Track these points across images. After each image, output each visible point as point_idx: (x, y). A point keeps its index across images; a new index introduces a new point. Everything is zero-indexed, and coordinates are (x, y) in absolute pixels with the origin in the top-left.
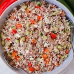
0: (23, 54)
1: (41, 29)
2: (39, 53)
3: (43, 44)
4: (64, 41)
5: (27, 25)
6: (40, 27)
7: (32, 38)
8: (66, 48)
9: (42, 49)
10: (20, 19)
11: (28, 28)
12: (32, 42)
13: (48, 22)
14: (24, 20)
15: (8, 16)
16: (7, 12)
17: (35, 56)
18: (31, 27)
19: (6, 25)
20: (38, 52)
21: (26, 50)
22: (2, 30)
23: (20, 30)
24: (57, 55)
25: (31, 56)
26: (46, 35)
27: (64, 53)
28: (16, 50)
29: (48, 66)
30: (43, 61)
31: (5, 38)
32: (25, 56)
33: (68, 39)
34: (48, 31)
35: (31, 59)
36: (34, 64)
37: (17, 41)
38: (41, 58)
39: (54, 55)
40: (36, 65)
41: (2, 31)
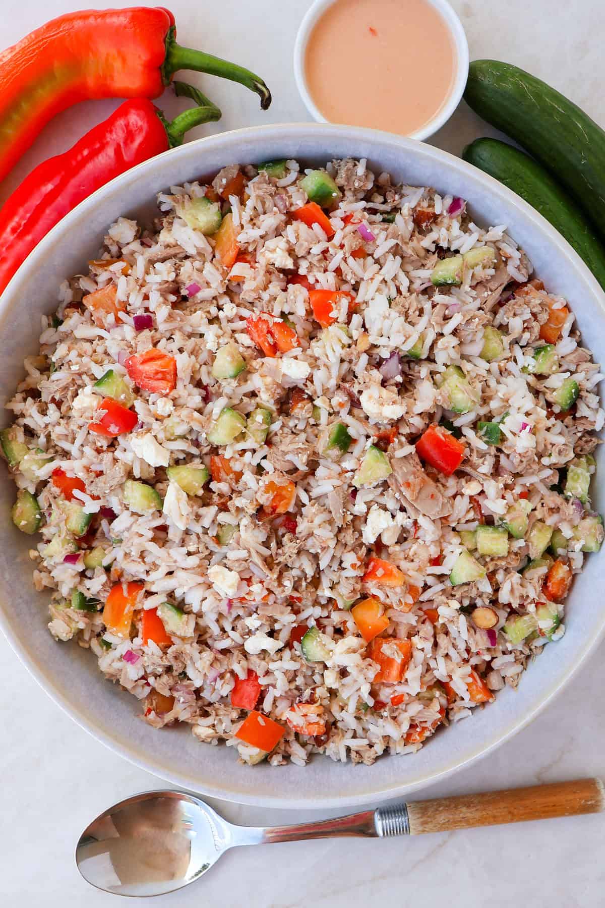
0: (193, 600)
1: (340, 398)
2: (325, 592)
3: (358, 522)
4: (526, 494)
5: (224, 365)
6: (328, 378)
7: (259, 470)
8: (550, 552)
9: (350, 559)
10: (161, 313)
11: (229, 386)
12: (265, 499)
13: (396, 341)
14: (198, 319)
15: (66, 294)
16: (58, 260)
17: (287, 620)
18: (256, 382)
19: (46, 368)
20: (316, 582)
21: (215, 571)
22: (18, 406)
23: (163, 406)
24: (468, 610)
25: (252, 622)
26: (382, 443)
27: (533, 591)
28: (135, 570)
29: (397, 701)
30: (352, 662)
31: (44, 472)
32: (209, 620)
33: (563, 472)
34: (394, 411)
35: (258, 643)
36: (281, 686)
37: (137, 494)
38: (339, 632)
39: (447, 611)
40: (294, 698)
41: (13, 418)
